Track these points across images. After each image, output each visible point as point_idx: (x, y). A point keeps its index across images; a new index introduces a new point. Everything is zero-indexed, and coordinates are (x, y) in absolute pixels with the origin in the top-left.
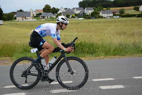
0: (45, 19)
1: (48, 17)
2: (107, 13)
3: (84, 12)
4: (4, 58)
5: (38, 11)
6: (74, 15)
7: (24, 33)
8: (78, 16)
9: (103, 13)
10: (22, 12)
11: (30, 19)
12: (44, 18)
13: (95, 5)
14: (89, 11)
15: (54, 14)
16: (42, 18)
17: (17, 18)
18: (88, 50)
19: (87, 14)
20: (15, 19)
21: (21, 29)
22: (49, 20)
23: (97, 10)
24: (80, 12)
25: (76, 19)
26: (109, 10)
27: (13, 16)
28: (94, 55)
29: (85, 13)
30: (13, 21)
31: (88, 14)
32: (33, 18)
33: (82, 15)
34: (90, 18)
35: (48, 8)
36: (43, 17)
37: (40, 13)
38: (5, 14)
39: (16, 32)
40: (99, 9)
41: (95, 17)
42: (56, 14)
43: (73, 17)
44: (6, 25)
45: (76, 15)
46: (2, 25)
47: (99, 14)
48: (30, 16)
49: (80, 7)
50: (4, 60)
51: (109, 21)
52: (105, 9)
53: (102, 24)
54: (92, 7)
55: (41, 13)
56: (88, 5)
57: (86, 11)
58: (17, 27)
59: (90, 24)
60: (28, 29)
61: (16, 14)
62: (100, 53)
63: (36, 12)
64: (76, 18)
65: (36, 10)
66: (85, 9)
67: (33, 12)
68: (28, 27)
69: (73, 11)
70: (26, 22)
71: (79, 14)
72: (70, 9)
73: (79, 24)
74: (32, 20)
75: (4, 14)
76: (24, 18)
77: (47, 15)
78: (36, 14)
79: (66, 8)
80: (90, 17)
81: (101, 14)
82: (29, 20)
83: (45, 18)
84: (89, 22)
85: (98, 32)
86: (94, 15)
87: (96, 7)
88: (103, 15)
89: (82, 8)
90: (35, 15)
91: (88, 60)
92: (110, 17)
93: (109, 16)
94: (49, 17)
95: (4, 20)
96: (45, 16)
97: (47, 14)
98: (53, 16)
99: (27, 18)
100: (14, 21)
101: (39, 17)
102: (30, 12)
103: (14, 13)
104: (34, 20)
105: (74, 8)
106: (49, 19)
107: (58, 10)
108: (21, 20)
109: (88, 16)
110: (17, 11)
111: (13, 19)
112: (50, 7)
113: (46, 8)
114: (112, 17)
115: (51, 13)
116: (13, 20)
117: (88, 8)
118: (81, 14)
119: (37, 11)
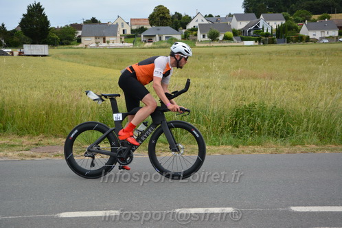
0: (154, 43)
1: (160, 38)
2: (322, 29)
3: (259, 24)
4: (53, 141)
5: (136, 22)
6: (230, 34)
7: (102, 79)
8: (241, 35)
9: (309, 29)
10: (97, 25)
11: (115, 42)
12: (150, 41)
13: (288, 7)
14: (270, 24)
15: (177, 29)
16: (147, 39)
17: (83, 39)
18: (272, 126)
19: (265, 31)
20: (79, 41)
21: (93, 67)
22: (163, 44)
23: (295, 20)
24: (247, 27)
25: (236, 43)
26: (329, 18)
27: (73, 33)
28: (287, 140)
29: (261, 27)
30: (73, 46)
31: (269, 31)
32: (123, 40)
33: (252, 32)
34: (272, 42)
35: (163, 13)
36: (150, 39)
37: (142, 28)
38: (55, 29)
39: (81, 75)
40: (301, 19)
41: (288, 39)
42: (184, 31)
43: (226, 38)
44: (56, 57)
45: (235, 33)
46: (45, 56)
47: (298, 31)
48: (116, 36)
49: (247, 11)
50: (53, 145)
51: (326, 51)
52: (315, 17)
53: (308, 58)
54: (280, 11)
55: (145, 27)
56: (269, 6)
57: (262, 22)
58: (83, 63)
59: (274, 56)
60: (110, 68)
61: (81, 30)
62: (306, 135)
63: (131, 25)
64: (235, 40)
65: (131, 19)
66: (262, 17)
67: (123, 25)
68: (110, 64)
69: (229, 23)
70: (106, 51)
71: (243, 31)
72: (219, 16)
73: (242, 57)
74: (121, 44)
75: (51, 28)
76: (101, 40)
77: (159, 32)
78: (132, 31)
79: (211, 16)
80: (273, 39)
81: (304, 31)
82: (113, 45)
83: (154, 40)
84: (270, 53)
85: (296, 79)
86: (286, 34)
87: (292, 13)
88: (311, 35)
89: (253, 15)
90: (129, 32)
91: (272, 153)
92: (330, 38)
93: (327, 36)
94: (164, 38)
95: (52, 43)
96: (155, 36)
97: (158, 30)
98: (174, 36)
99: (107, 39)
100: (75, 46)
101: (137, 38)
102: (117, 25)
103: (77, 27)
104: (126, 44)
105: (230, 15)
106: (165, 42)
107: (189, 19)
108: (94, 45)
109: (267, 35)
110: (84, 22)
111: (72, 41)
112: (168, 12)
113: (158, 15)
114: (337, 38)
115: (169, 29)
116: (73, 44)
117: (270, 15)
118: (250, 31)
119: (133, 22)
